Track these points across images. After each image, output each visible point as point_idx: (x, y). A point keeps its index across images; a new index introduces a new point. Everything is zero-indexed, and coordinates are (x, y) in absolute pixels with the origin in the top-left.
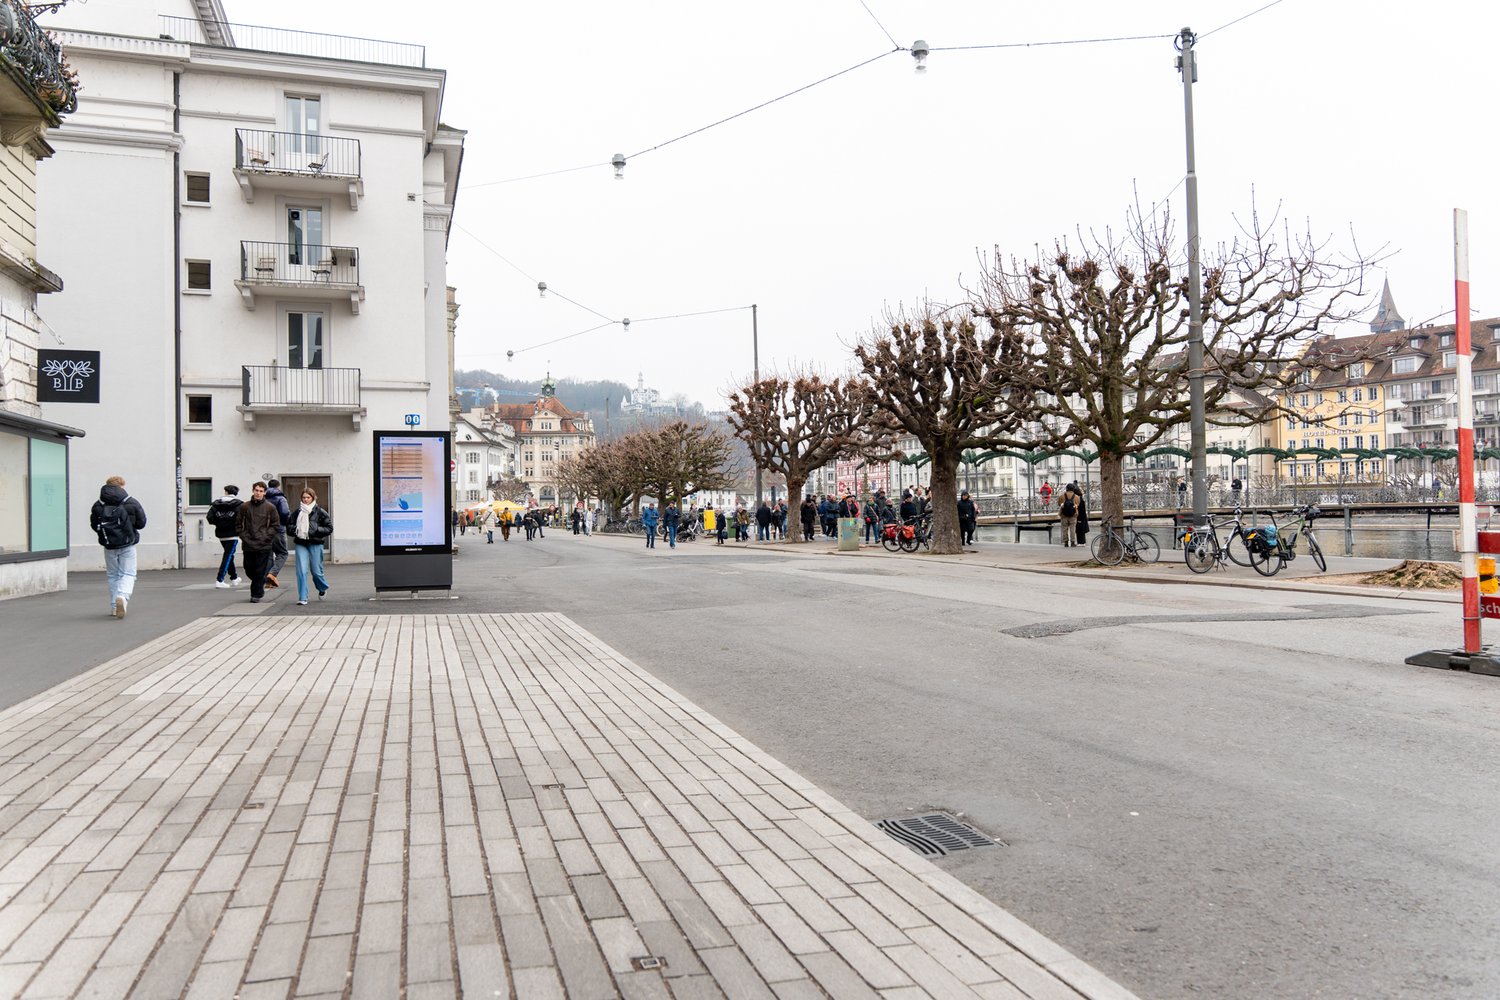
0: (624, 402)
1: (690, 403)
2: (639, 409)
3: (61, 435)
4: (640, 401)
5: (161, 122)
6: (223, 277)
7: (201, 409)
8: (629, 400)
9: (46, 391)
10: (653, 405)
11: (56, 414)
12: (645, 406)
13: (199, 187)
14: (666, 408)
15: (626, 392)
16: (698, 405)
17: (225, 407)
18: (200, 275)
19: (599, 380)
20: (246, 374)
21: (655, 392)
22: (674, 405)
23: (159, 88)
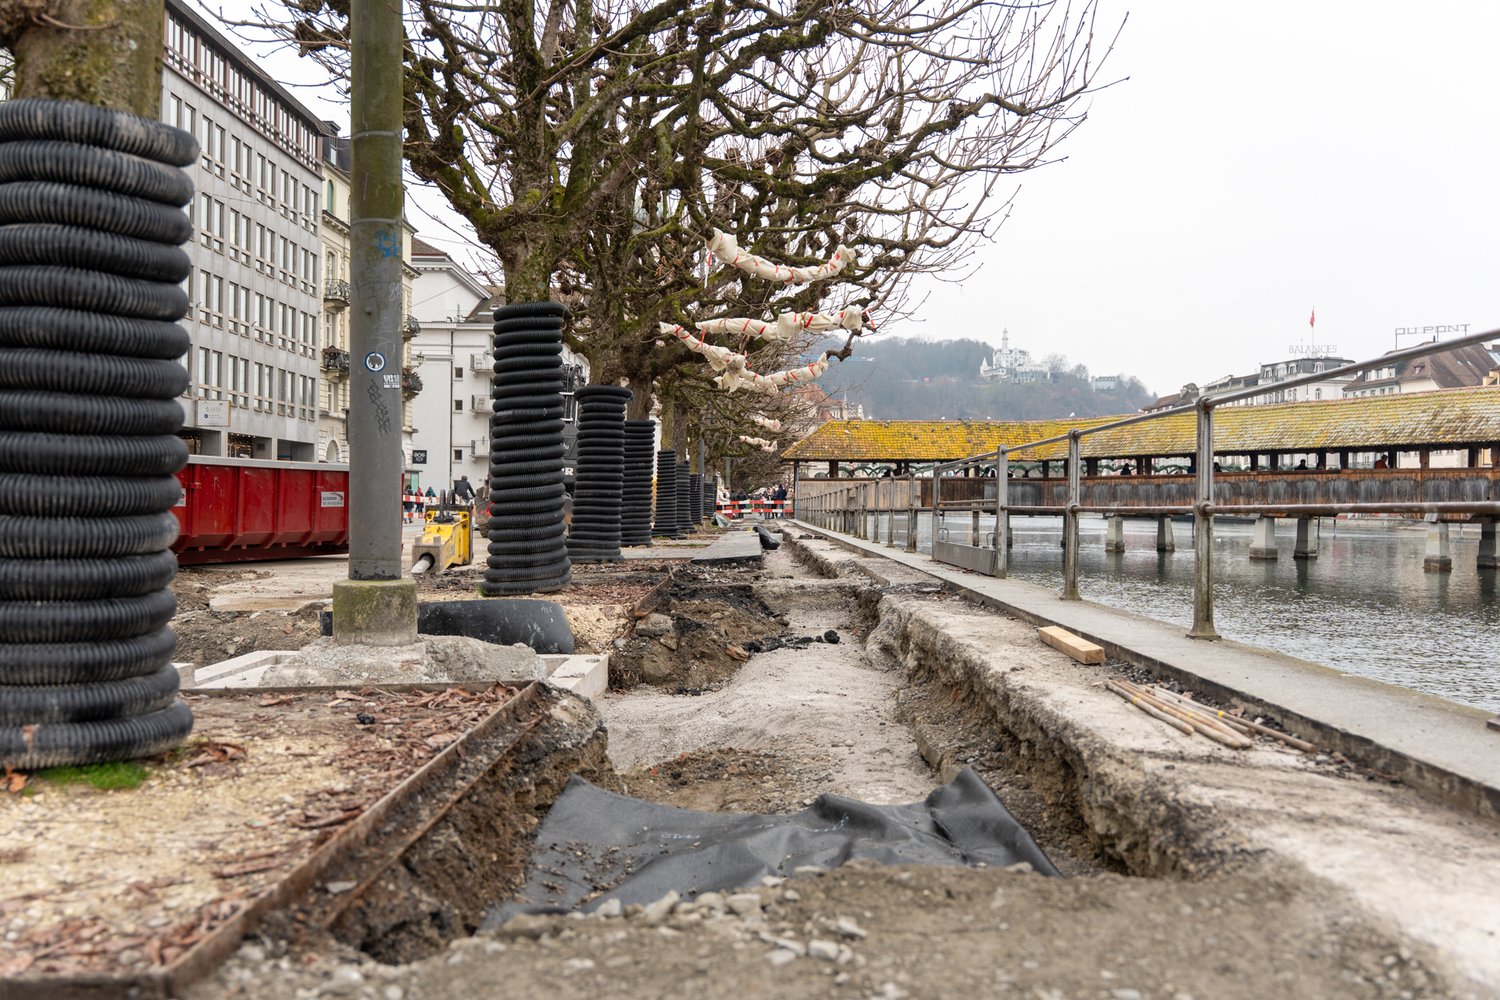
0: (984, 366)
1: (1069, 366)
2: (1002, 374)
3: (417, 472)
4: (1004, 365)
5: (446, 351)
6: (467, 406)
7: (459, 454)
8: (990, 363)
9: (415, 461)
10: (1020, 369)
11: (416, 467)
12: (1011, 371)
13: (459, 373)
14: (1034, 374)
15: (985, 351)
16: (1081, 368)
17: (466, 454)
18: (459, 405)
19: (956, 338)
20: (473, 442)
21: (1023, 353)
22: (1046, 369)
23: (446, 339)
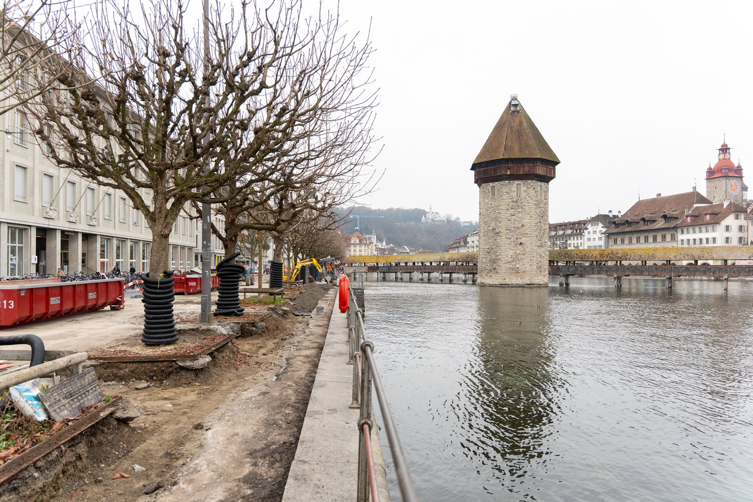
0: (423, 218)
1: (454, 218)
2: (430, 221)
4: (430, 218)
8: (425, 217)
10: (436, 219)
12: (433, 220)
14: (441, 221)
15: (424, 213)
16: (458, 218)
19: (413, 208)
21: (437, 213)
22: (445, 219)
